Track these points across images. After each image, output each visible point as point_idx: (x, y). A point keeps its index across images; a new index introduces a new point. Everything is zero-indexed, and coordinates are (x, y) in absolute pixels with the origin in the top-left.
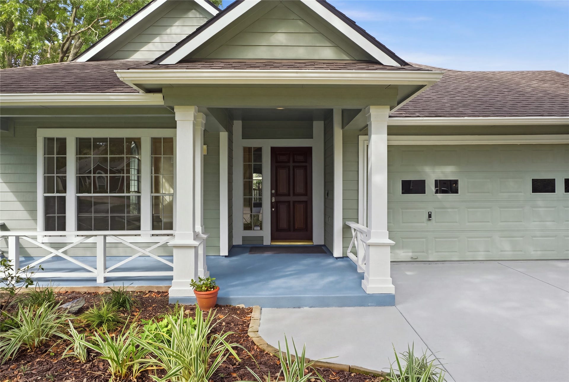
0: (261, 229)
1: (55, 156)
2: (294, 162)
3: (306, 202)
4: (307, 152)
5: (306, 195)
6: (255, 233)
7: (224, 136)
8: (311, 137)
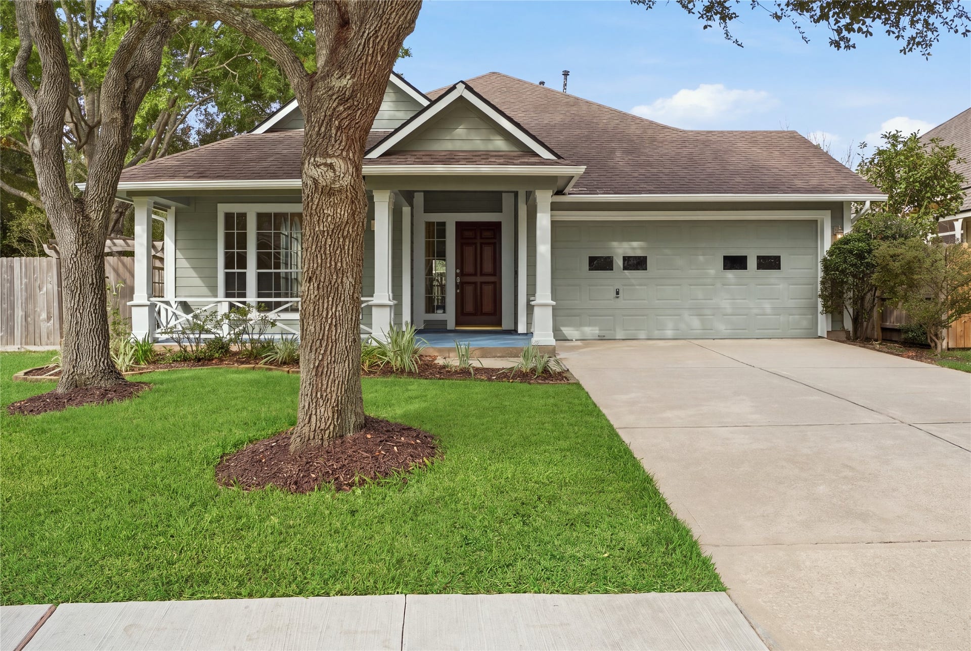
0: (444, 312)
1: (235, 231)
2: (481, 238)
3: (494, 283)
4: (496, 227)
5: (494, 274)
6: (438, 316)
7: (406, 210)
8: (500, 210)
